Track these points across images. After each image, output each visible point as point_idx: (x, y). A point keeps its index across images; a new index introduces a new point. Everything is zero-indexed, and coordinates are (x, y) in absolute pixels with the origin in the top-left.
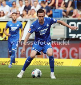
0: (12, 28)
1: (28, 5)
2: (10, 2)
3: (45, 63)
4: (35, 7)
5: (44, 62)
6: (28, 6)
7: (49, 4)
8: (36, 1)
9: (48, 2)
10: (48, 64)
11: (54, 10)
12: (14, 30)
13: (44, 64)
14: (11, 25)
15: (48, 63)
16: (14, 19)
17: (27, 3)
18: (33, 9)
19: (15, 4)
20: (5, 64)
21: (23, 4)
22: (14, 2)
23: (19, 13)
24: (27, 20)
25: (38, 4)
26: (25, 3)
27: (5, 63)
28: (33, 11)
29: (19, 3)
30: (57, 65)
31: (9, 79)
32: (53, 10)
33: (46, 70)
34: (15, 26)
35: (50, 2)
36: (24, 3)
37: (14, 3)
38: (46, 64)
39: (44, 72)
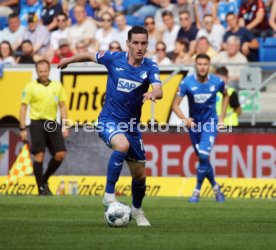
0: (195, 96)
1: (187, 24)
2: (137, 18)
3: (237, 191)
4: (209, 31)
5: (236, 188)
6: (188, 28)
7: (247, 22)
8: (210, 15)
9: (246, 16)
10: (245, 194)
11: (264, 41)
12: (202, 101)
13: (235, 195)
14: (194, 89)
15: (245, 190)
16: (203, 74)
17: (186, 19)
18: (203, 38)
19: (153, 23)
20: (123, 194)
21: (173, 24)
22: (148, 16)
23: (164, 50)
24: (185, 69)
25: (218, 22)
26: (181, 19)
27: (125, 189)
28: (204, 41)
29: (164, 21)
30: (272, 196)
31: (136, 237)
32: (261, 39)
33: (241, 210)
34: (204, 90)
35: (251, 16)
36: (176, 19)
37: (149, 20)
38: (240, 194)
39: (235, 216)
